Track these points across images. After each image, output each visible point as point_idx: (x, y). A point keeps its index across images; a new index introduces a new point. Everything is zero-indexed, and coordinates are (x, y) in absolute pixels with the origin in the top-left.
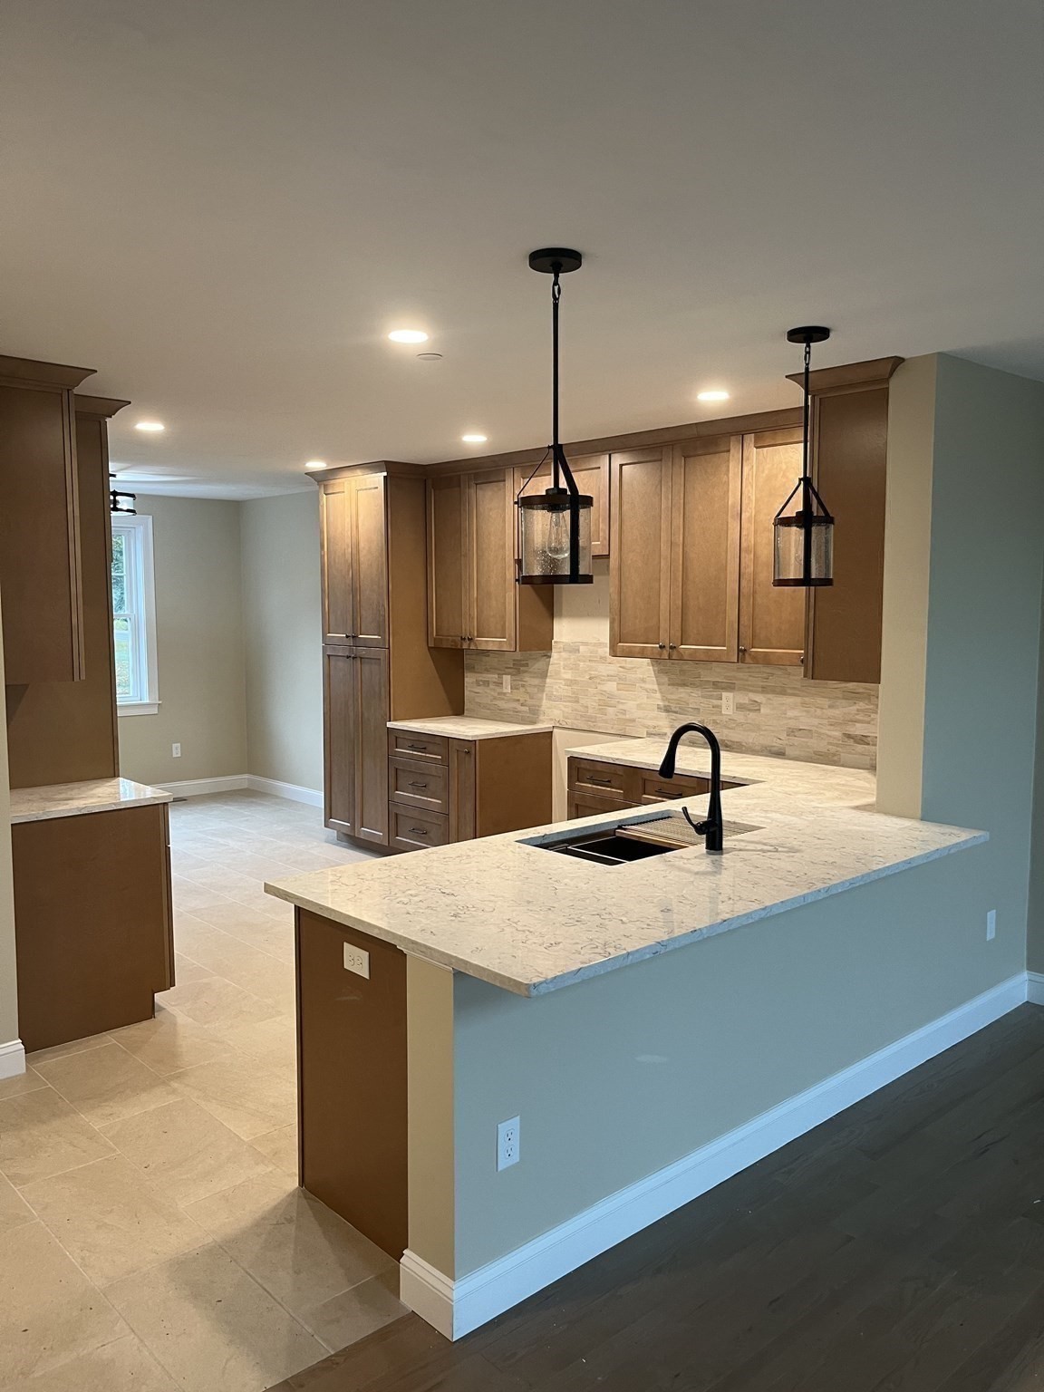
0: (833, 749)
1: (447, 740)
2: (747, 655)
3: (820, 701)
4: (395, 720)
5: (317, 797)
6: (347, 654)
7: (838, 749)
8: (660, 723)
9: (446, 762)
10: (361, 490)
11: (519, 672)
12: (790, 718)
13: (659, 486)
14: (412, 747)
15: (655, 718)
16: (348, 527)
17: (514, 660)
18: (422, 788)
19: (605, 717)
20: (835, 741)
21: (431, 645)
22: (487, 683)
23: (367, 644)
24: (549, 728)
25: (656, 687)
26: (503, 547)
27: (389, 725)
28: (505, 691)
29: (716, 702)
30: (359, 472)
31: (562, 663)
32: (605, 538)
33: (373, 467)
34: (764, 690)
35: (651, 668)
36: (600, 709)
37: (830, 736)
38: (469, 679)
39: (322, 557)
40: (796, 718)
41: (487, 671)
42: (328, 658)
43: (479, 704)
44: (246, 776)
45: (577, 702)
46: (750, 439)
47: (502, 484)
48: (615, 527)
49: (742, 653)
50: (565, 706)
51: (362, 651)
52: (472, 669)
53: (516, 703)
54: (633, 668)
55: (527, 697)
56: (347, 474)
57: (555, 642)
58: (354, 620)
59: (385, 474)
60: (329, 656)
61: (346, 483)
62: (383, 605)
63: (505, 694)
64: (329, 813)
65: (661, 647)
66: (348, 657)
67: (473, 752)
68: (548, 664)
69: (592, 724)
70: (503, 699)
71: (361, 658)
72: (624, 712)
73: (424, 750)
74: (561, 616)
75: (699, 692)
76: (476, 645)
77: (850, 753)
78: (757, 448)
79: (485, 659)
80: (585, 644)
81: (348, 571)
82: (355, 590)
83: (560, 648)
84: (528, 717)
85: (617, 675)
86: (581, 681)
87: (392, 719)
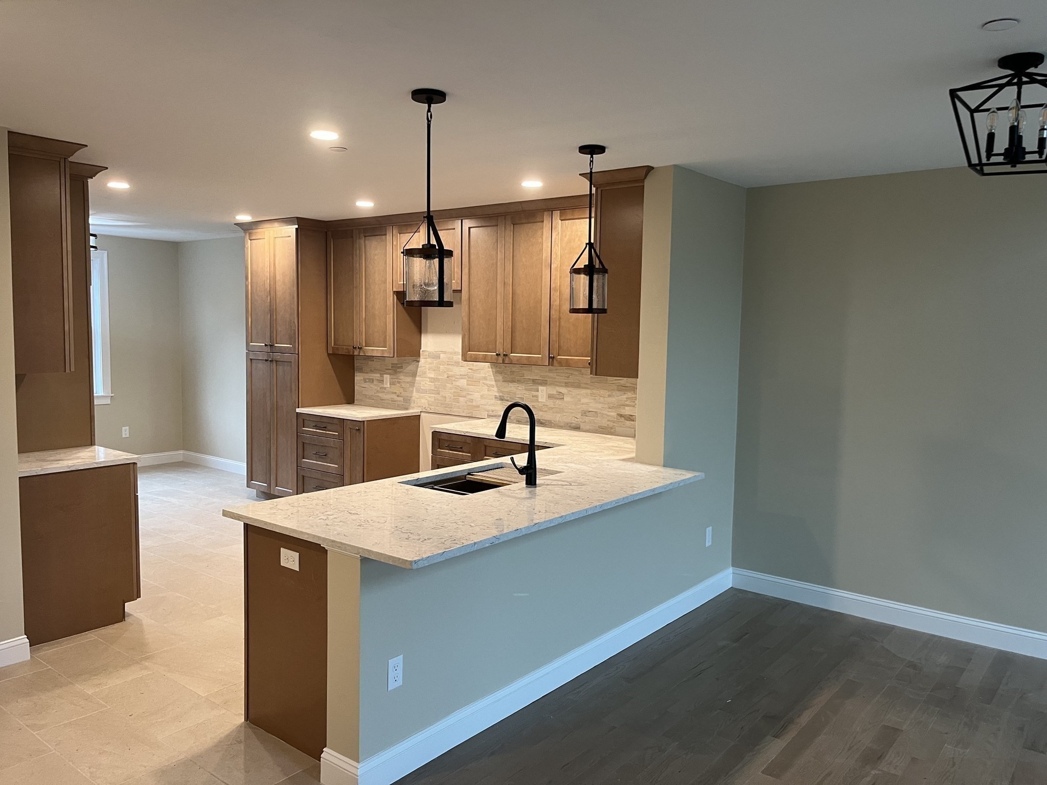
0: (611, 424)
1: (342, 421)
2: (555, 361)
3: (602, 392)
4: (302, 407)
5: (241, 467)
6: (265, 358)
7: (614, 424)
8: (497, 408)
9: (341, 437)
10: (277, 237)
11: (396, 372)
12: (583, 404)
13: (496, 244)
14: (316, 427)
15: (493, 405)
16: (267, 264)
17: (392, 364)
18: (323, 457)
19: (457, 404)
20: (613, 419)
21: (330, 352)
22: (372, 381)
23: (282, 351)
24: (418, 412)
25: (494, 383)
26: (385, 282)
27: (298, 410)
28: (385, 386)
29: (535, 393)
30: (276, 224)
31: (427, 366)
32: (458, 279)
33: (288, 221)
34: (567, 385)
35: (491, 369)
36: (454, 399)
37: (608, 416)
38: (358, 377)
39: (247, 286)
40: (587, 404)
41: (372, 371)
42: (251, 361)
43: (366, 396)
44: (181, 452)
45: (439, 394)
46: (557, 214)
47: (384, 237)
48: (465, 271)
49: (552, 359)
50: (430, 397)
51: (277, 356)
52: (361, 370)
53: (394, 395)
54: (478, 370)
55: (401, 390)
56: (267, 225)
57: (422, 351)
58: (271, 332)
59: (297, 226)
60: (251, 360)
61: (266, 232)
62: (294, 322)
63: (385, 388)
64: (251, 476)
65: (497, 355)
66: (266, 360)
67: (362, 429)
68: (417, 366)
69: (449, 409)
70: (384, 392)
71: (276, 361)
72: (472, 400)
73: (325, 428)
74: (426, 332)
75: (524, 387)
76: (364, 352)
77: (621, 427)
78: (562, 220)
79: (370, 363)
80: (444, 352)
81: (267, 297)
82: (272, 311)
83: (426, 355)
84: (402, 405)
85: (467, 374)
86: (441, 379)
87: (300, 406)
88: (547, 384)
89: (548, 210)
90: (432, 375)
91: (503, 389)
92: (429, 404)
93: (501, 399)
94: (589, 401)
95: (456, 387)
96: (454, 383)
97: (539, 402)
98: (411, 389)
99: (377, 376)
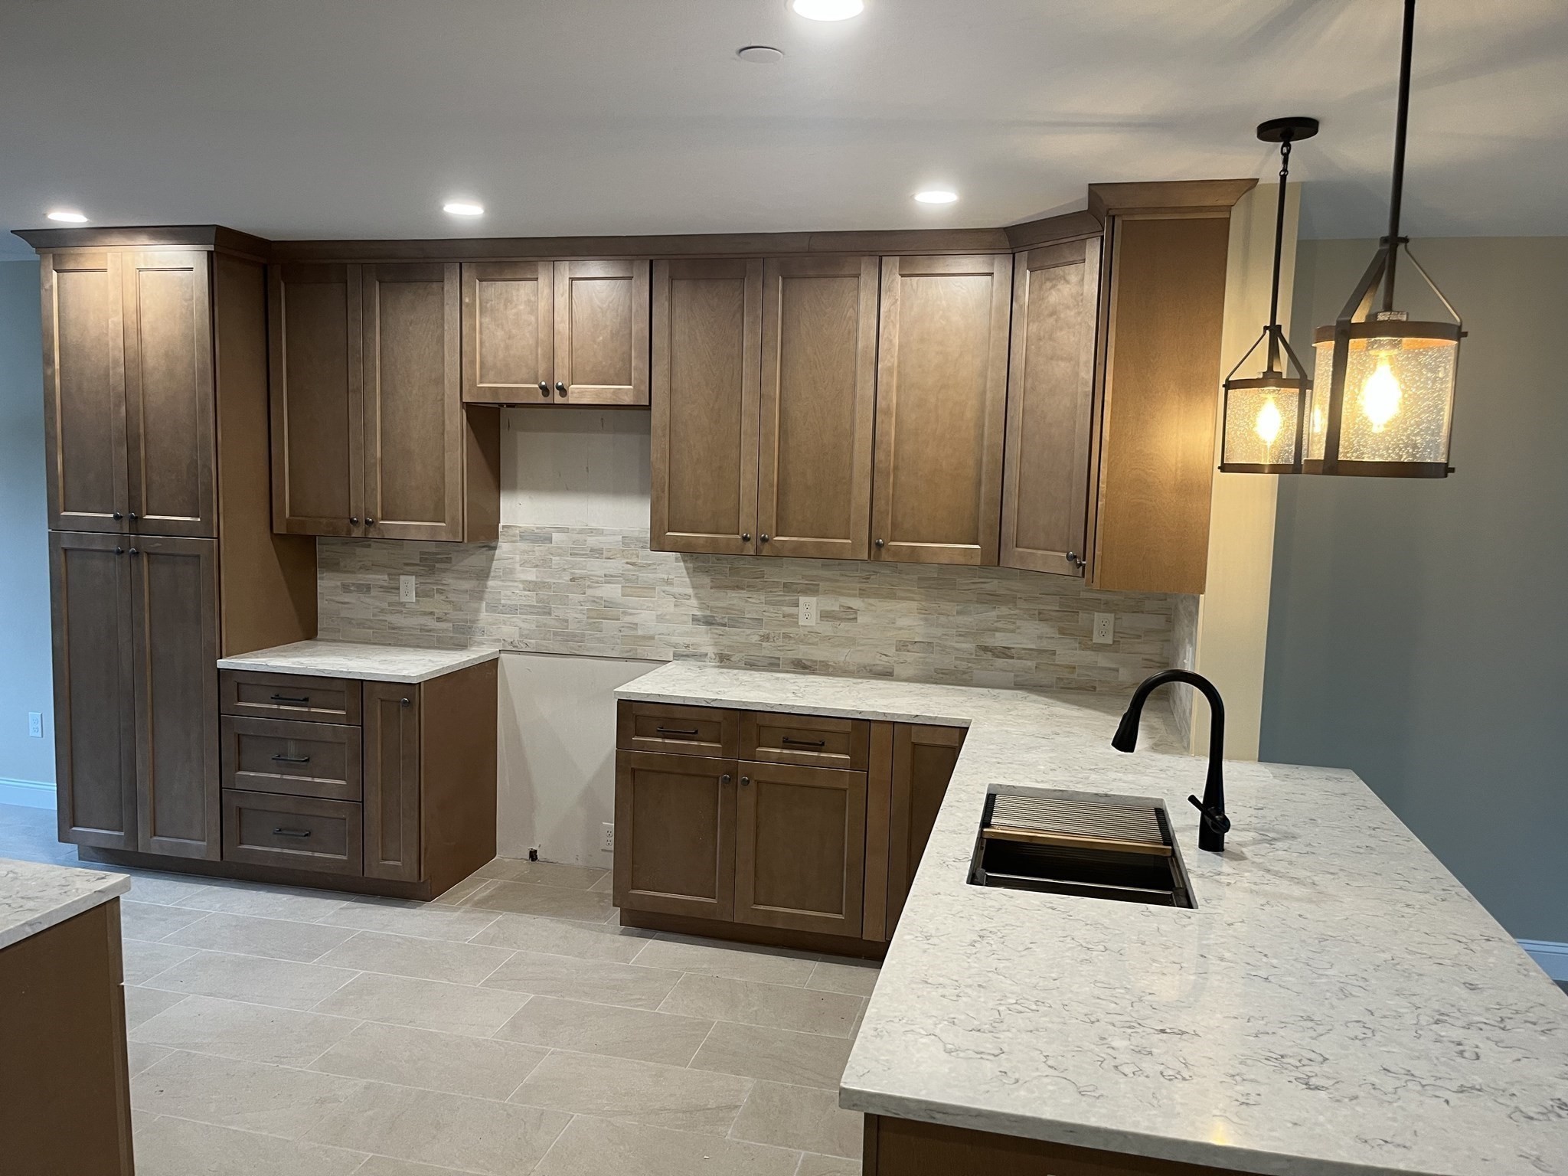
1: (358, 687)
2: (883, 550)
4: (228, 655)
6: (115, 547)
8: (694, 640)
9: (358, 717)
10: (148, 269)
11: (432, 571)
13: (738, 315)
14: (278, 699)
15: (687, 634)
17: (422, 553)
18: (303, 764)
19: (597, 634)
21: (280, 528)
22: (364, 588)
23: (165, 530)
24: (494, 653)
26: (439, 381)
27: (222, 663)
28: (403, 599)
29: (788, 610)
30: (143, 239)
31: (518, 558)
32: (641, 381)
33: (177, 233)
34: (863, 593)
35: (682, 564)
36: (590, 624)
37: (957, 650)
38: (326, 583)
39: (48, 381)
40: (910, 628)
41: (366, 569)
42: (66, 554)
43: (349, 621)
45: (548, 613)
46: (891, 265)
47: (435, 285)
48: (661, 367)
49: (876, 548)
50: (524, 621)
51: (154, 542)
52: (334, 567)
53: (426, 617)
54: (649, 565)
55: (448, 608)
56: (116, 239)
57: (503, 527)
58: (131, 488)
59: (211, 248)
60: (64, 550)
61: (112, 256)
63: (403, 604)
64: (72, 818)
66: (117, 552)
67: (417, 702)
68: (492, 560)
70: (401, 612)
71: (148, 554)
72: (634, 626)
73: (305, 702)
74: (513, 487)
76: (381, 532)
78: (903, 276)
80: (563, 530)
81: (118, 405)
82: (134, 439)
83: (514, 536)
84: (452, 638)
85: (623, 574)
86: (554, 583)
87: (224, 654)
88: (817, 591)
89: (871, 253)
90: (531, 575)
91: (712, 603)
92: (521, 635)
93: (709, 622)
94: (915, 624)
95: (595, 600)
96: (589, 592)
97: (799, 627)
98: (476, 605)
99: (382, 578)
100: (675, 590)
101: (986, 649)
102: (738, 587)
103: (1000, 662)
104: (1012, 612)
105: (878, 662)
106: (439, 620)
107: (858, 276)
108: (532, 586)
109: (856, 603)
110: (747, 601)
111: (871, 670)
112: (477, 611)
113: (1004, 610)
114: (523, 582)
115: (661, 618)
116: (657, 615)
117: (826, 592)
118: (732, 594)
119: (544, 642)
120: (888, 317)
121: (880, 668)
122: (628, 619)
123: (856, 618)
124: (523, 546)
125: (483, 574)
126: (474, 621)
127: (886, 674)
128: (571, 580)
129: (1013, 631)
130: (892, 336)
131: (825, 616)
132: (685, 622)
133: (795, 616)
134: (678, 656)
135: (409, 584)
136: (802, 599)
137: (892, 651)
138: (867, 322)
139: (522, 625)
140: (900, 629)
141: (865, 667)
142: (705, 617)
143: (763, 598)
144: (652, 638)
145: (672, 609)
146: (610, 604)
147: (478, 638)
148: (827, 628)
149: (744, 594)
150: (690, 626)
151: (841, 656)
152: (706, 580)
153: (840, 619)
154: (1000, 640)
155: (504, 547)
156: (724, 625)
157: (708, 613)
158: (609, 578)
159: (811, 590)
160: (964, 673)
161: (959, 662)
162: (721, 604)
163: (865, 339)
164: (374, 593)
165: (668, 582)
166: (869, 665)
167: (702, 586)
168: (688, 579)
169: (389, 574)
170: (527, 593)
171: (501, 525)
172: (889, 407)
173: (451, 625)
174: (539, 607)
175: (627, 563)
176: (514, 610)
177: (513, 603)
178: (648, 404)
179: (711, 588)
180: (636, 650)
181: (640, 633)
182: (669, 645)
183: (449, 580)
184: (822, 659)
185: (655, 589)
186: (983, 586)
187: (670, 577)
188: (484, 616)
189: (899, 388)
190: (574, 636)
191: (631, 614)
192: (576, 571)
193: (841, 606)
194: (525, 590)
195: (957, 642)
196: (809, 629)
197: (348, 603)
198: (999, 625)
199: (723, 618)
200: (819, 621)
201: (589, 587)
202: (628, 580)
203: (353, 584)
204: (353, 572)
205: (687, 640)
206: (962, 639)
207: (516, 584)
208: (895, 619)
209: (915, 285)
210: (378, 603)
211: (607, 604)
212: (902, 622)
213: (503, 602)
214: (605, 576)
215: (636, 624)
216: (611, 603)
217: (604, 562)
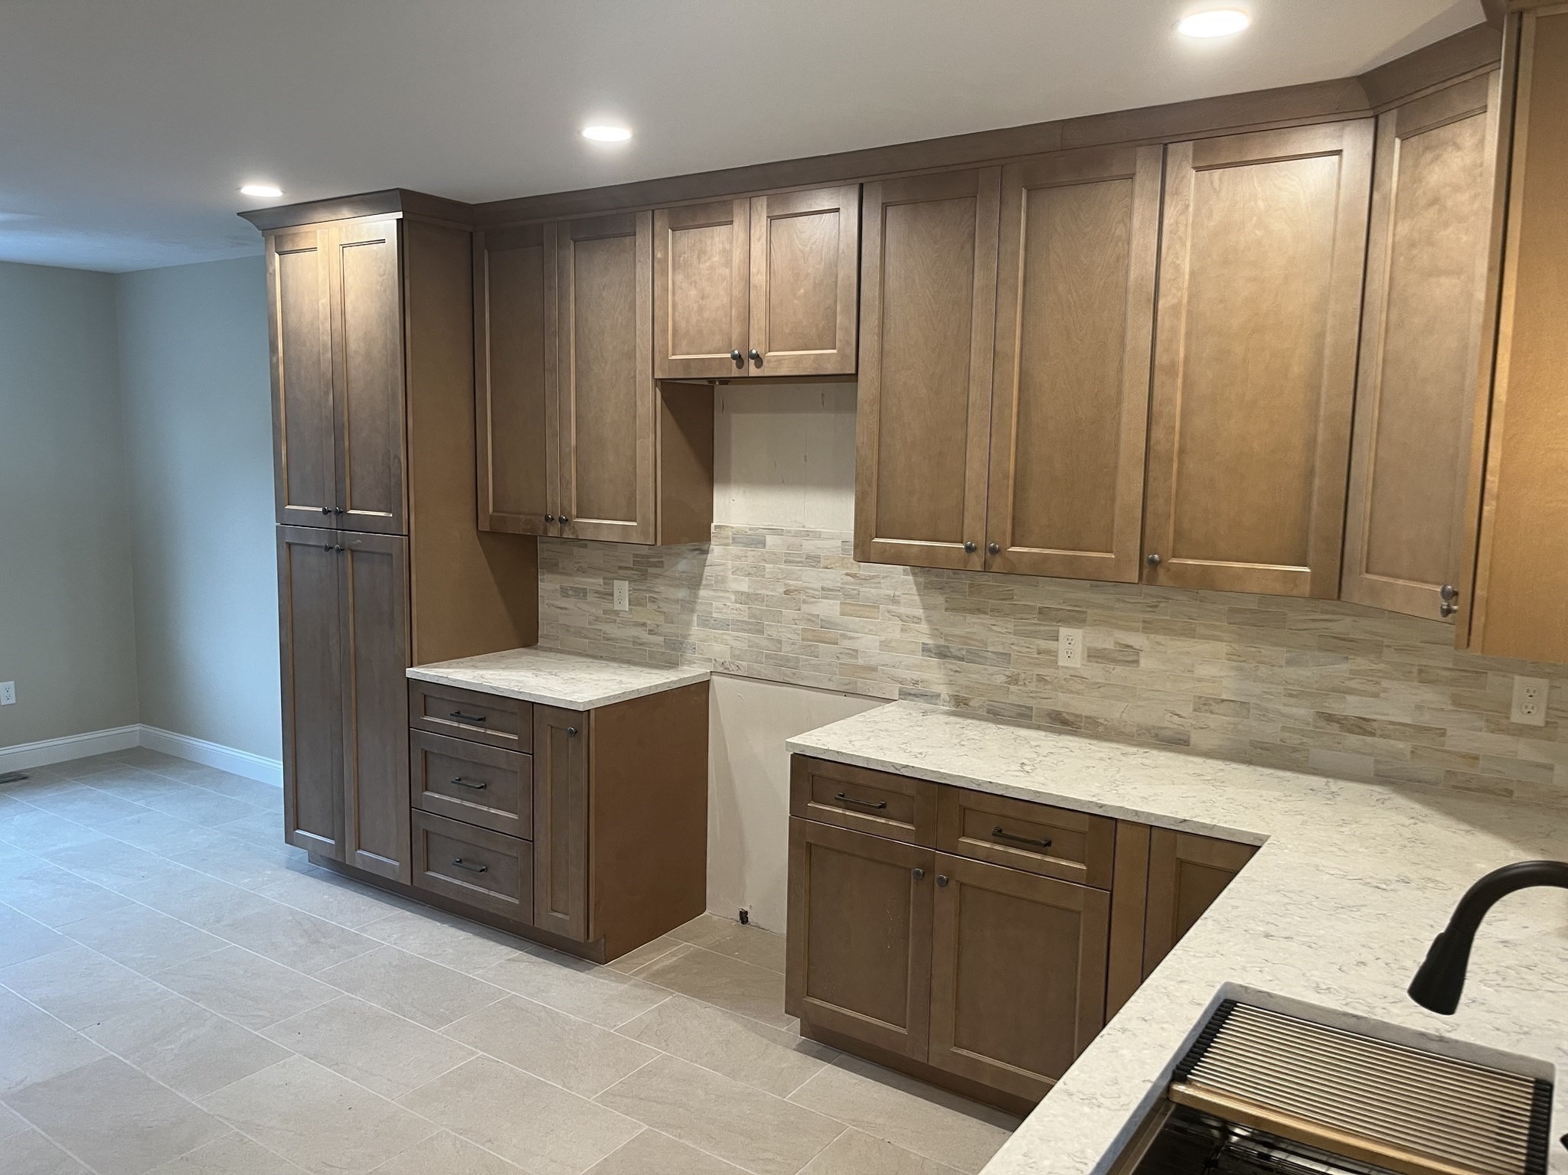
1: (529, 711)
2: (1161, 571)
4: (420, 664)
6: (325, 543)
7: (1306, 740)
9: (529, 747)
10: (350, 245)
11: (644, 576)
13: (968, 247)
14: (458, 716)
15: (917, 668)
16: (324, 301)
17: (636, 556)
18: (481, 790)
20: (1302, 726)
21: (485, 526)
22: (581, 593)
23: (367, 526)
24: (705, 674)
26: (631, 355)
27: (412, 672)
28: (617, 607)
30: (346, 212)
31: (730, 563)
32: (848, 343)
33: (373, 201)
34: (1148, 627)
36: (805, 647)
37: (1288, 716)
38: (548, 586)
39: (274, 367)
40: (1214, 680)
41: (582, 571)
42: (287, 549)
43: (567, 628)
44: (137, 727)
45: (762, 632)
46: (1181, 155)
47: (627, 240)
48: (870, 322)
50: (736, 638)
51: (356, 539)
52: (553, 568)
53: (641, 629)
55: (660, 619)
56: (322, 215)
57: (716, 527)
58: (338, 480)
59: (400, 215)
60: (289, 545)
61: (318, 232)
62: (397, 457)
63: (617, 613)
64: (295, 819)
65: (969, 549)
66: (328, 549)
67: (585, 732)
68: (703, 564)
69: (788, 671)
70: (613, 621)
71: (353, 551)
72: (854, 653)
73: (481, 721)
74: (727, 481)
76: (574, 530)
78: (1198, 169)
80: (774, 531)
81: (326, 393)
82: (339, 428)
83: (727, 538)
84: (663, 653)
85: (842, 588)
86: (767, 596)
87: (415, 660)
88: (1084, 621)
89: (1151, 141)
90: (744, 585)
91: (947, 630)
92: (733, 656)
93: (942, 654)
94: (1223, 674)
95: (811, 619)
96: (805, 608)
97: (1058, 668)
98: (685, 617)
99: (595, 582)
100: (902, 610)
101: (1329, 718)
102: (979, 611)
103: (1353, 740)
104: (1374, 667)
105: (1167, 724)
106: (651, 632)
107: (1131, 177)
108: (745, 598)
109: (1137, 640)
110: (991, 630)
111: (1157, 735)
112: (689, 623)
113: (1362, 663)
114: (736, 593)
115: (885, 645)
116: (882, 642)
117: (1096, 623)
118: (971, 619)
119: (756, 666)
120: (1173, 232)
121: (1169, 733)
122: (846, 643)
123: (1136, 662)
124: (734, 549)
125: (695, 582)
126: (685, 637)
127: (1178, 743)
128: (786, 593)
129: (1376, 695)
130: (1181, 260)
131: (1094, 655)
132: (913, 652)
133: (1053, 653)
134: (905, 695)
135: (622, 589)
136: (1064, 631)
137: (1187, 710)
138: (1142, 242)
139: (736, 644)
140: (1200, 680)
141: (1148, 730)
142: (938, 647)
143: (1011, 627)
144: (874, 669)
145: (897, 635)
146: (827, 624)
147: (689, 655)
148: (1095, 672)
149: (987, 620)
150: (919, 658)
151: (1116, 712)
152: (939, 600)
153: (1114, 661)
154: (1352, 707)
155: (716, 551)
156: (962, 659)
157: (942, 642)
158: (827, 592)
159: (1076, 619)
160: (1295, 750)
161: (1288, 734)
162: (957, 631)
163: (1140, 268)
164: (591, 598)
165: (894, 600)
166: (1154, 727)
167: (935, 607)
168: (917, 598)
169: (604, 578)
170: (738, 606)
171: (713, 525)
172: (1173, 364)
173: (662, 639)
174: (751, 624)
175: (847, 574)
176: (724, 625)
177: (726, 617)
178: (854, 372)
179: (946, 610)
180: (856, 683)
181: (860, 662)
182: (895, 680)
183: (663, 589)
184: (1088, 714)
185: (879, 608)
186: (1329, 624)
187: (897, 593)
188: (696, 632)
189: (1188, 334)
190: (788, 660)
191: (851, 638)
192: (791, 582)
193: (1117, 643)
194: (736, 602)
195: (1285, 705)
196: (1072, 672)
197: (566, 609)
198: (1353, 684)
199: (960, 650)
200: (1085, 662)
201: (805, 602)
202: (847, 595)
203: (571, 588)
204: (571, 575)
205: (916, 675)
206: (1292, 700)
207: (727, 595)
208: (1193, 666)
209: (1216, 184)
210: (593, 610)
211: (824, 623)
212: (1206, 670)
213: (714, 615)
214: (823, 589)
215: (857, 651)
216: (830, 622)
217: (821, 572)
